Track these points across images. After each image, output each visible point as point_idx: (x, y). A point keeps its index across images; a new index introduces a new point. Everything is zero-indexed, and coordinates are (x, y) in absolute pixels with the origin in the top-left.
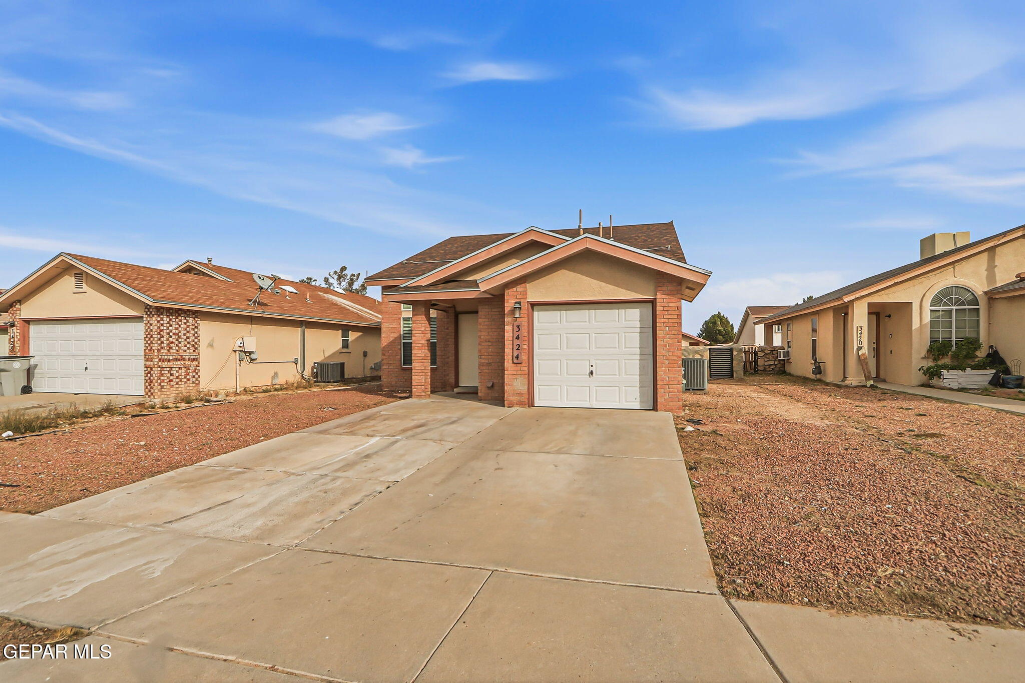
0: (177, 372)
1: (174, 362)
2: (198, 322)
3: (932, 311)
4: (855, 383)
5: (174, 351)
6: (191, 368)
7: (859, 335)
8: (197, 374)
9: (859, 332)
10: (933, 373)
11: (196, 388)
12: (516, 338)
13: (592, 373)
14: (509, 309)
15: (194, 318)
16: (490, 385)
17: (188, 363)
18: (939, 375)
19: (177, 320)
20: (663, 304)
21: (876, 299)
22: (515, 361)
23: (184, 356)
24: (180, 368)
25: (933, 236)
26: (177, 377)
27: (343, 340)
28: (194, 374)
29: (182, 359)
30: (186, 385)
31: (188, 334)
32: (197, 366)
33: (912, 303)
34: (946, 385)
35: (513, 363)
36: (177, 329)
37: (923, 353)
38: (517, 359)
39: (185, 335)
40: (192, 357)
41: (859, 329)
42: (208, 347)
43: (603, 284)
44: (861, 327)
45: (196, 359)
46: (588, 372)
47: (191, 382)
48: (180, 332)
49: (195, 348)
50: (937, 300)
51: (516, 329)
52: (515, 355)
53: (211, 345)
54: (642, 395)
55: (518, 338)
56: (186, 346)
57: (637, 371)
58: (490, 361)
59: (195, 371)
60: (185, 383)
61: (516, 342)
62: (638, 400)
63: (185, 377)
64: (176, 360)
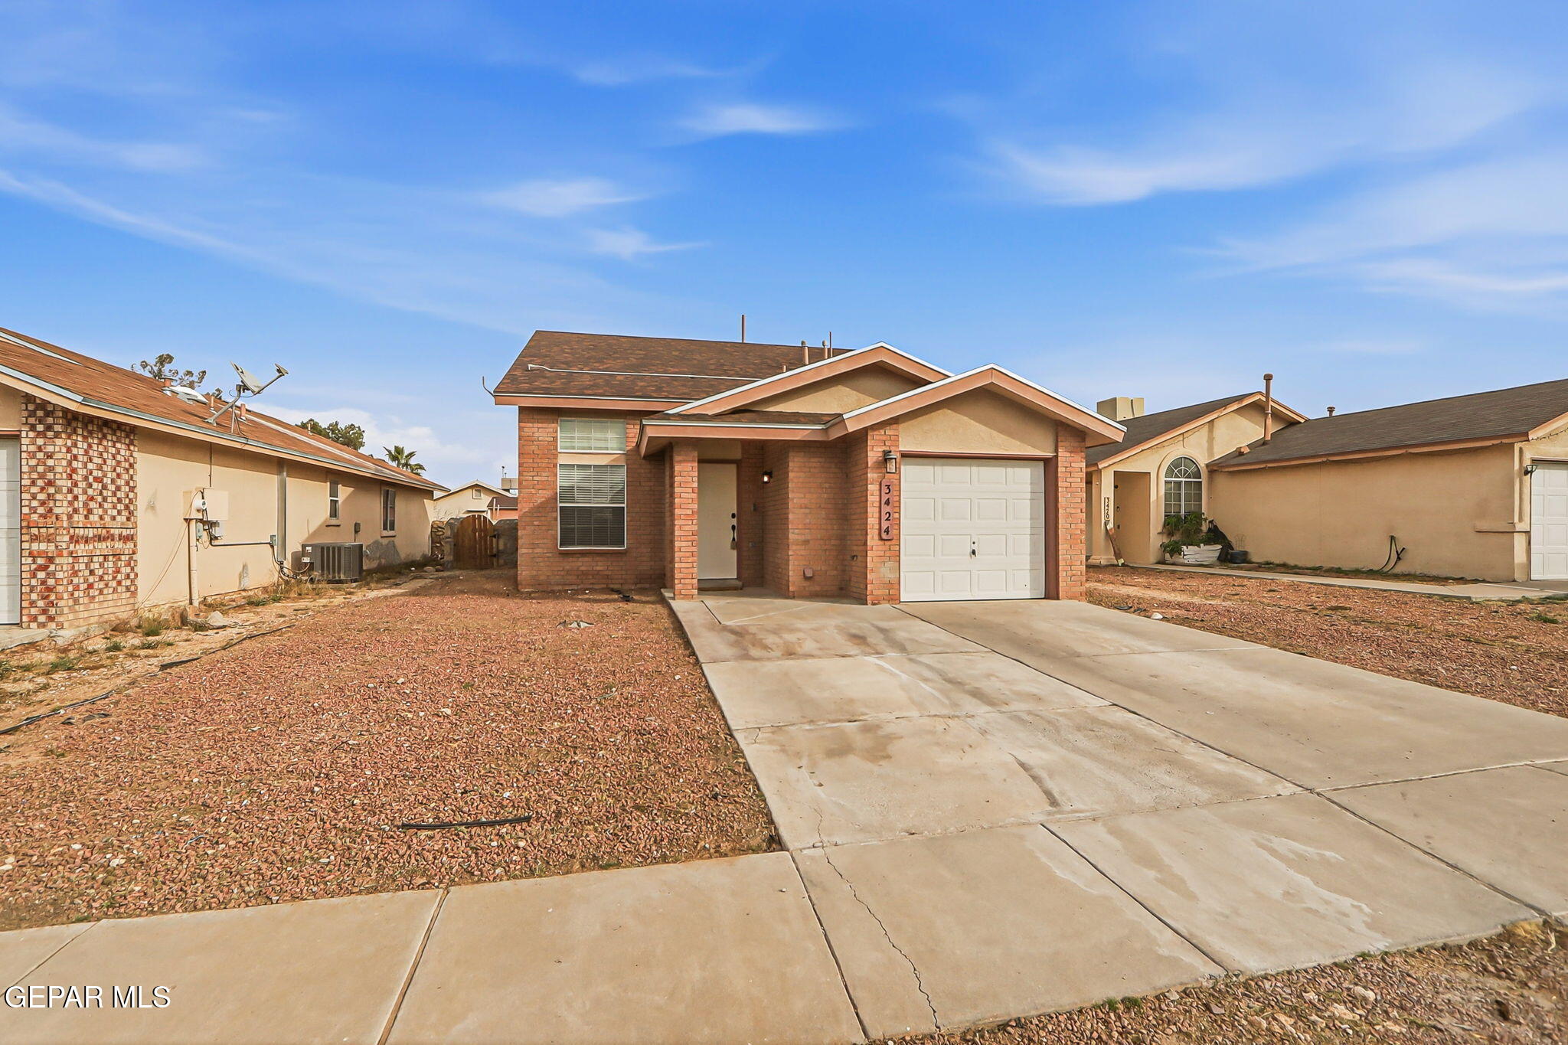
0: (101, 565)
1: (96, 544)
2: (135, 454)
3: (1166, 482)
4: (1104, 562)
5: (96, 518)
6: (123, 558)
7: (1106, 508)
8: (132, 569)
9: (1106, 504)
10: (1174, 549)
11: (132, 601)
12: (885, 503)
13: (974, 552)
14: (874, 459)
15: (128, 445)
16: (809, 574)
17: (119, 545)
18: (1179, 551)
19: (101, 449)
20: (1066, 464)
21: (1121, 468)
22: (884, 536)
23: (112, 531)
24: (105, 556)
25: (1115, 399)
26: (101, 578)
27: (331, 500)
28: (128, 570)
29: (108, 538)
30: (115, 596)
31: (119, 480)
32: (134, 553)
33: (1149, 473)
34: (1186, 562)
35: (881, 539)
36: (100, 468)
37: (1160, 529)
38: (887, 534)
39: (113, 481)
40: (125, 533)
41: (1107, 500)
42: (147, 509)
43: (995, 433)
44: (1108, 498)
45: (130, 538)
46: (969, 551)
47: (124, 589)
48: (105, 476)
49: (130, 513)
50: (1170, 472)
51: (885, 490)
52: (884, 527)
53: (152, 507)
54: (1033, 580)
55: (887, 503)
56: (114, 507)
57: (1028, 550)
58: (808, 537)
59: (129, 565)
60: (115, 590)
61: (885, 509)
62: (1028, 586)
63: (114, 578)
64: (100, 539)
